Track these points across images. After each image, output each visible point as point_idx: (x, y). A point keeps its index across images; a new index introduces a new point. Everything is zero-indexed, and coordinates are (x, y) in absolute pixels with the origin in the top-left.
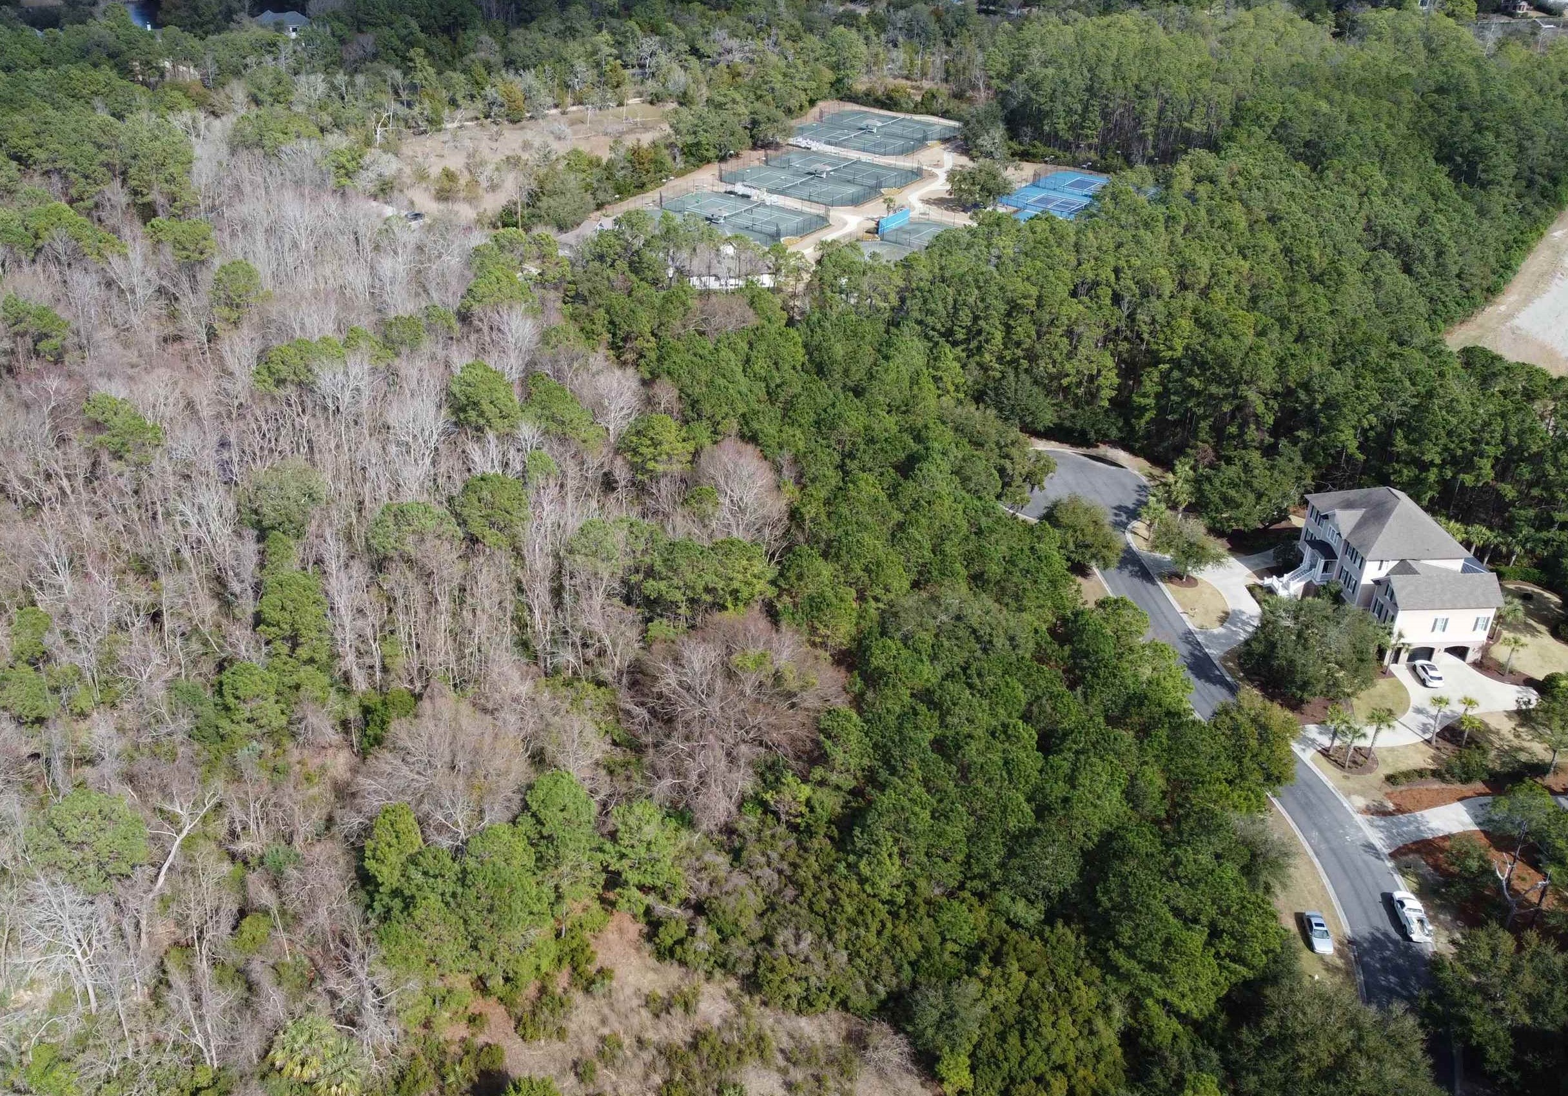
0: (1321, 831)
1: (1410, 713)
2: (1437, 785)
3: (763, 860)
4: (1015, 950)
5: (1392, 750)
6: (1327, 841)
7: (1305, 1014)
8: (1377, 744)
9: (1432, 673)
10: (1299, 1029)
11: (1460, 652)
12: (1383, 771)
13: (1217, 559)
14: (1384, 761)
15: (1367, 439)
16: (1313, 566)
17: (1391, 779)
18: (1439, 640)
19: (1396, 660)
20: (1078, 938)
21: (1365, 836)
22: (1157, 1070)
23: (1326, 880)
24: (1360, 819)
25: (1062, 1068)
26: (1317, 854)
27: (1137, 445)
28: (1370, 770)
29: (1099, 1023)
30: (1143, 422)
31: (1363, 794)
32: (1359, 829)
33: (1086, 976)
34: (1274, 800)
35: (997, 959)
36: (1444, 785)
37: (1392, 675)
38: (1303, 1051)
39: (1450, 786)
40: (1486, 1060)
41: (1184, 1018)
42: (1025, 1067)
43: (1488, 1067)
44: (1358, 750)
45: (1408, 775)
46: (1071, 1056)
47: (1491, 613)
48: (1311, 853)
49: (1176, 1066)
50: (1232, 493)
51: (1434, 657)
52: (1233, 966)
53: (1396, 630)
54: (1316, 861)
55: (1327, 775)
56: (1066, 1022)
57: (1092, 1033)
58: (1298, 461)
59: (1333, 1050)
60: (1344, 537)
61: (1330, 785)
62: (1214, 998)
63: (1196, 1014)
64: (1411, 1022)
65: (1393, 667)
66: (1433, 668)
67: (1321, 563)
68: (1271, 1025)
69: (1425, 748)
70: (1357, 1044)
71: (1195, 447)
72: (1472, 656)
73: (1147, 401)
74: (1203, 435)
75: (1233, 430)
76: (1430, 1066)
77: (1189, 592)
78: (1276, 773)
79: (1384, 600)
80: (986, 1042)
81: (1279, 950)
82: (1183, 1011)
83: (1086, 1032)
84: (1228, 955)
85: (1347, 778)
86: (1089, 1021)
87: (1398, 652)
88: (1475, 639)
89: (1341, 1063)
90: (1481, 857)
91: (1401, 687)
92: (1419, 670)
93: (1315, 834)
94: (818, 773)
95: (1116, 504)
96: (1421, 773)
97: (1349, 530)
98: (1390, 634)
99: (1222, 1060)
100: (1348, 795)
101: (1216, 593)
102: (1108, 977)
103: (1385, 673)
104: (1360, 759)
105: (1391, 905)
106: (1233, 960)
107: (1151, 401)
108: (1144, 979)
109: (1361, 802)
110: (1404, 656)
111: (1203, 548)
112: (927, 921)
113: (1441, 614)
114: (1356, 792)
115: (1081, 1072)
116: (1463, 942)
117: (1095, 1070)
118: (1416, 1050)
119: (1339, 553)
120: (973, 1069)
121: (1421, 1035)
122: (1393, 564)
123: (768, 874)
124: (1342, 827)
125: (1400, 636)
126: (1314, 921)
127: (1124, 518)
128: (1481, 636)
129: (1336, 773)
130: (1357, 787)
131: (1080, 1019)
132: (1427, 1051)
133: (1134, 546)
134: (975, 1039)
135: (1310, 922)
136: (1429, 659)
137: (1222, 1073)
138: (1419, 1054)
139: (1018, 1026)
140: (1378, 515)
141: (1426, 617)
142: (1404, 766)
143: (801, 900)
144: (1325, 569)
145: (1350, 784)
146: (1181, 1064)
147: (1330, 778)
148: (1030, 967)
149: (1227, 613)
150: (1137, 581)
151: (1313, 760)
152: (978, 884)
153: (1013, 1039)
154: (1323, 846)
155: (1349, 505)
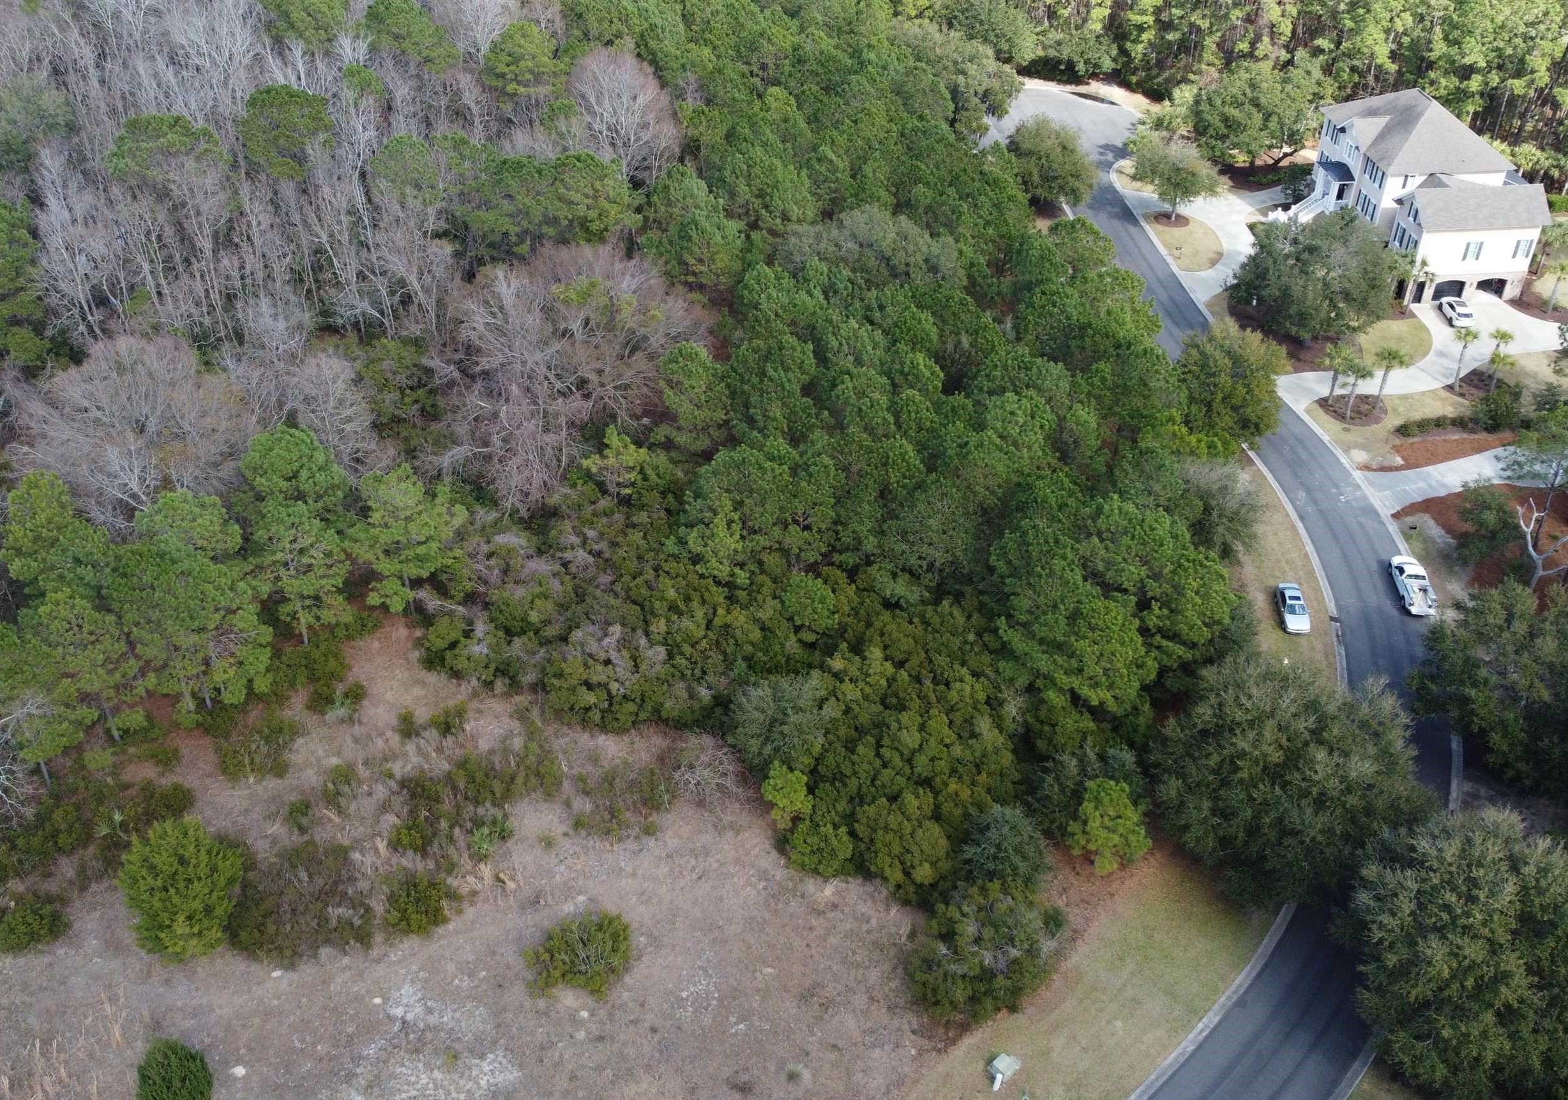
0: (1308, 491)
1: (1430, 357)
2: (1456, 436)
3: (575, 540)
4: (882, 634)
5: (1404, 397)
6: (1315, 501)
7: (1250, 697)
8: (1386, 391)
9: (1459, 309)
10: (1239, 715)
11: (1495, 286)
12: (1395, 421)
13: (1212, 191)
14: (1395, 410)
15: (1400, 44)
16: (1325, 194)
17: (1403, 430)
18: (1472, 272)
19: (1418, 298)
20: (969, 617)
21: (1365, 497)
22: (1049, 779)
23: (1310, 548)
24: (1357, 475)
25: (926, 782)
26: (1302, 518)
27: (1134, 79)
28: (1377, 420)
29: (984, 725)
30: (1140, 48)
31: (1364, 447)
32: (1358, 487)
33: (973, 663)
34: (1251, 454)
35: (857, 649)
36: (1465, 436)
37: (1413, 315)
38: (1242, 744)
39: (1473, 436)
40: (1490, 750)
41: (1097, 712)
42: (878, 783)
43: (1491, 759)
44: (1364, 399)
45: (1423, 425)
46: (943, 765)
47: (1535, 234)
48: (1294, 516)
49: (1075, 771)
50: (1234, 112)
51: (1465, 293)
52: (1165, 643)
53: (1419, 259)
54: (1300, 526)
55: (1324, 429)
56: (939, 722)
57: (974, 735)
58: (1317, 74)
59: (1284, 742)
60: (1363, 150)
61: (1326, 438)
62: (1137, 685)
63: (1112, 706)
64: (1389, 703)
65: (1414, 307)
66: (1463, 304)
67: (1335, 187)
68: (1204, 713)
69: (1446, 394)
70: (1317, 734)
71: (1199, 72)
72: (1510, 291)
73: (1145, 18)
74: (1207, 56)
75: (1244, 46)
76: (1416, 759)
77: (1177, 232)
78: (1254, 419)
79: (1407, 222)
80: (830, 755)
81: (1227, 621)
82: (1095, 703)
83: (966, 734)
84: (1160, 630)
85: (1348, 430)
86: (969, 721)
87: (1421, 287)
88: (1514, 269)
89: (1294, 757)
90: (1500, 509)
91: (1424, 329)
92: (1446, 308)
93: (1302, 495)
94: (662, 432)
95: (1103, 142)
96: (1440, 423)
97: (1369, 142)
98: (1412, 262)
99: (1140, 762)
100: (1347, 450)
101: (1209, 232)
102: (1002, 664)
103: (1403, 313)
104: (1365, 408)
105: (1389, 574)
106: (1165, 637)
107: (1150, 19)
108: (1043, 662)
109: (1361, 456)
110: (1428, 292)
111: (1194, 175)
112: (771, 603)
113: (1474, 237)
114: (1357, 446)
115: (953, 786)
116: (1471, 604)
117: (973, 783)
118: (1397, 739)
119: (1356, 172)
120: (811, 790)
121: (1404, 718)
122: (1420, 179)
123: (581, 556)
124: (1337, 486)
125: (1424, 263)
126: (1288, 593)
127: (1110, 157)
128: (1522, 265)
129: (1336, 425)
130: (1360, 440)
131: (958, 717)
132: (1414, 740)
133: (1118, 186)
134: (817, 749)
135: (1283, 595)
136: (1459, 295)
137: (1137, 779)
138: (1399, 744)
139: (875, 732)
140: (1405, 120)
141: (1455, 241)
142: (1417, 415)
143: (618, 587)
144: (1340, 196)
145: (1349, 437)
146: (1083, 772)
147: (1326, 431)
148: (899, 657)
149: (1220, 255)
150: (1116, 223)
151: (1308, 411)
152: (850, 559)
153: (864, 750)
154: (1310, 509)
155: (1372, 113)
